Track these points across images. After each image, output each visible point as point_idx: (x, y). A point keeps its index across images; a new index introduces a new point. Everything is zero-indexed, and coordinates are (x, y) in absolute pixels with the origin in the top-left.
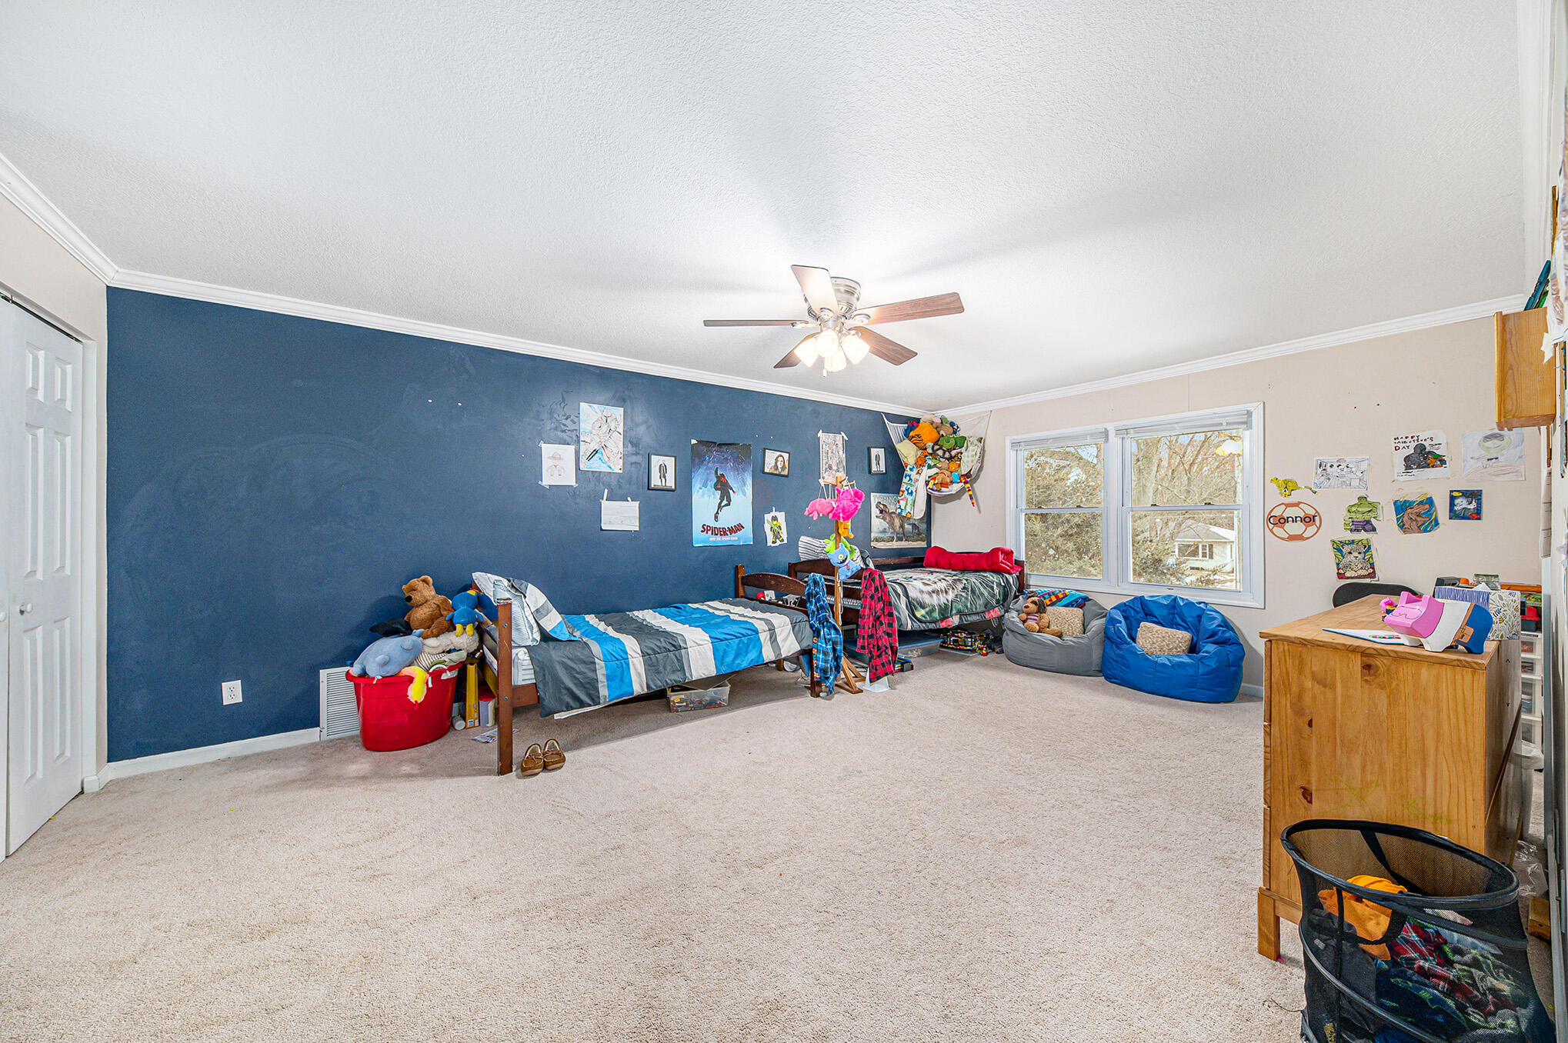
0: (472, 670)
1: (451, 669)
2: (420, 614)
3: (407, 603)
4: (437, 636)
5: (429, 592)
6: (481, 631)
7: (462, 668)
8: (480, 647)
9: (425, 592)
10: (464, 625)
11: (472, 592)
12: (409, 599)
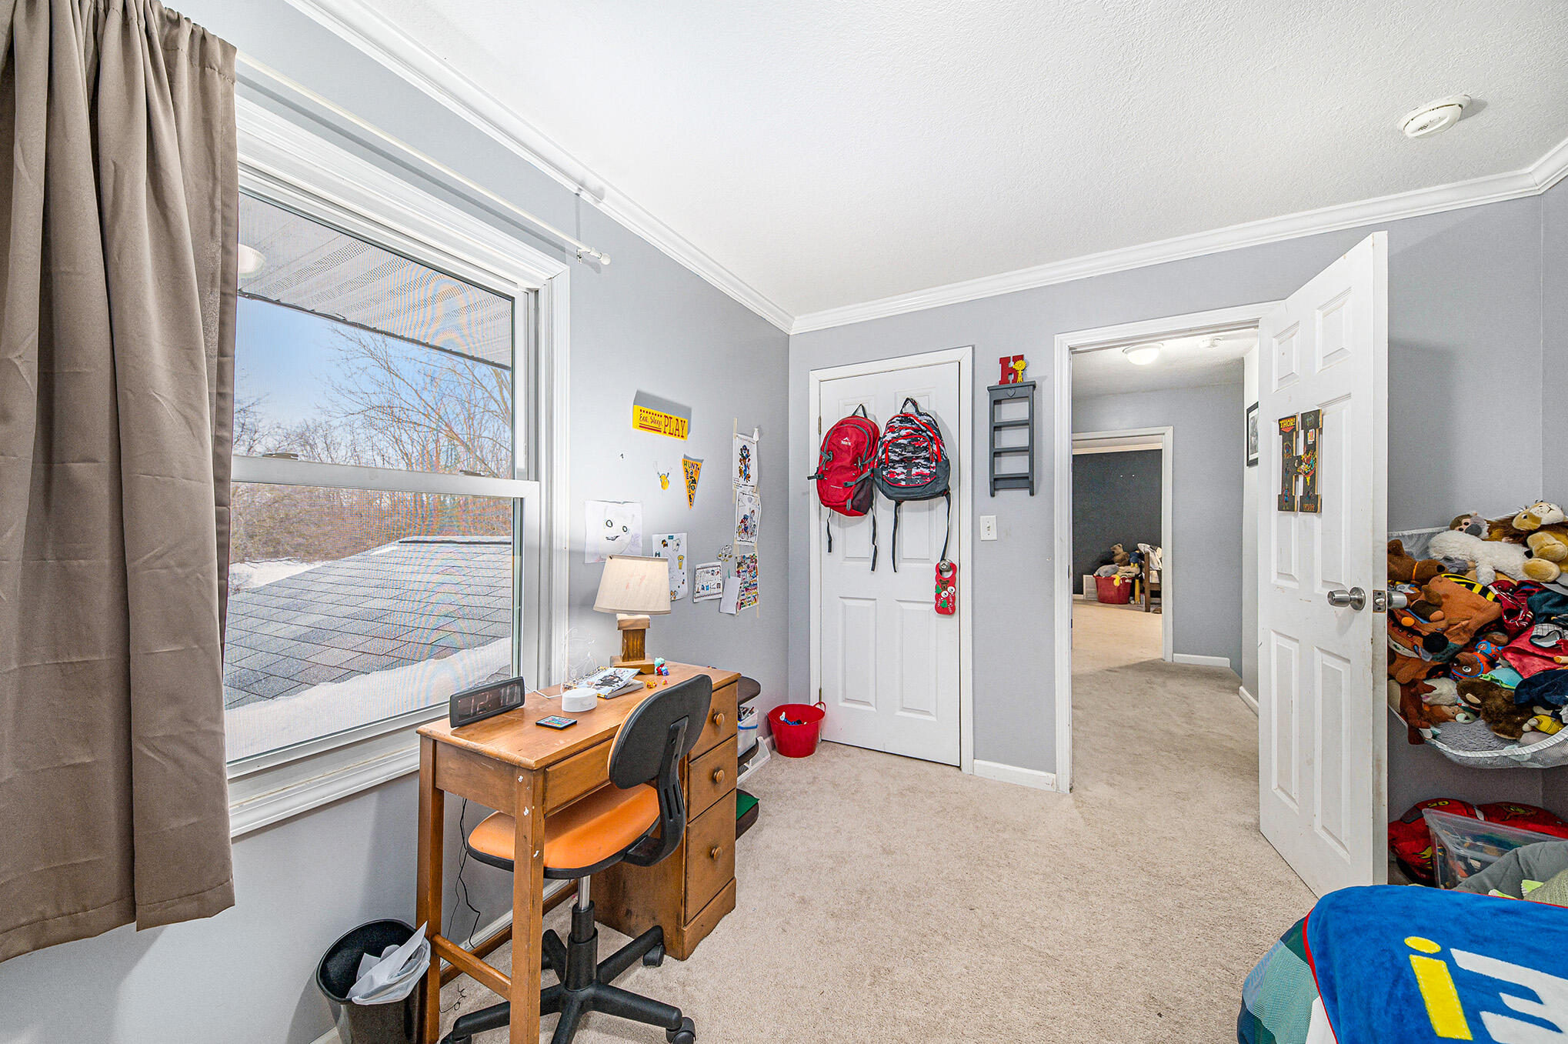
0: (1137, 581)
1: (1129, 579)
2: (1117, 558)
3: (1113, 554)
4: (1124, 566)
5: (1121, 550)
6: (1141, 567)
7: (1133, 579)
8: (1141, 573)
9: (1119, 550)
10: (1134, 563)
11: (1137, 552)
12: (1113, 552)
